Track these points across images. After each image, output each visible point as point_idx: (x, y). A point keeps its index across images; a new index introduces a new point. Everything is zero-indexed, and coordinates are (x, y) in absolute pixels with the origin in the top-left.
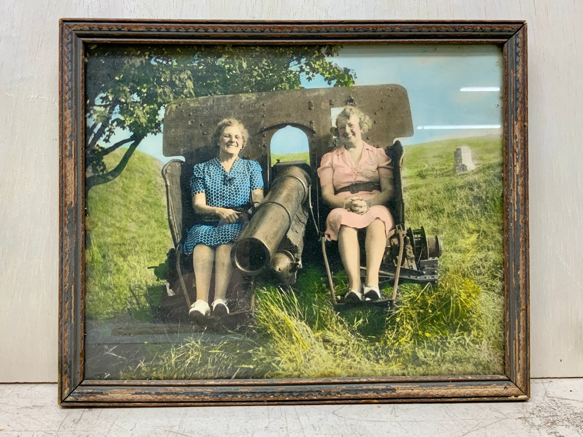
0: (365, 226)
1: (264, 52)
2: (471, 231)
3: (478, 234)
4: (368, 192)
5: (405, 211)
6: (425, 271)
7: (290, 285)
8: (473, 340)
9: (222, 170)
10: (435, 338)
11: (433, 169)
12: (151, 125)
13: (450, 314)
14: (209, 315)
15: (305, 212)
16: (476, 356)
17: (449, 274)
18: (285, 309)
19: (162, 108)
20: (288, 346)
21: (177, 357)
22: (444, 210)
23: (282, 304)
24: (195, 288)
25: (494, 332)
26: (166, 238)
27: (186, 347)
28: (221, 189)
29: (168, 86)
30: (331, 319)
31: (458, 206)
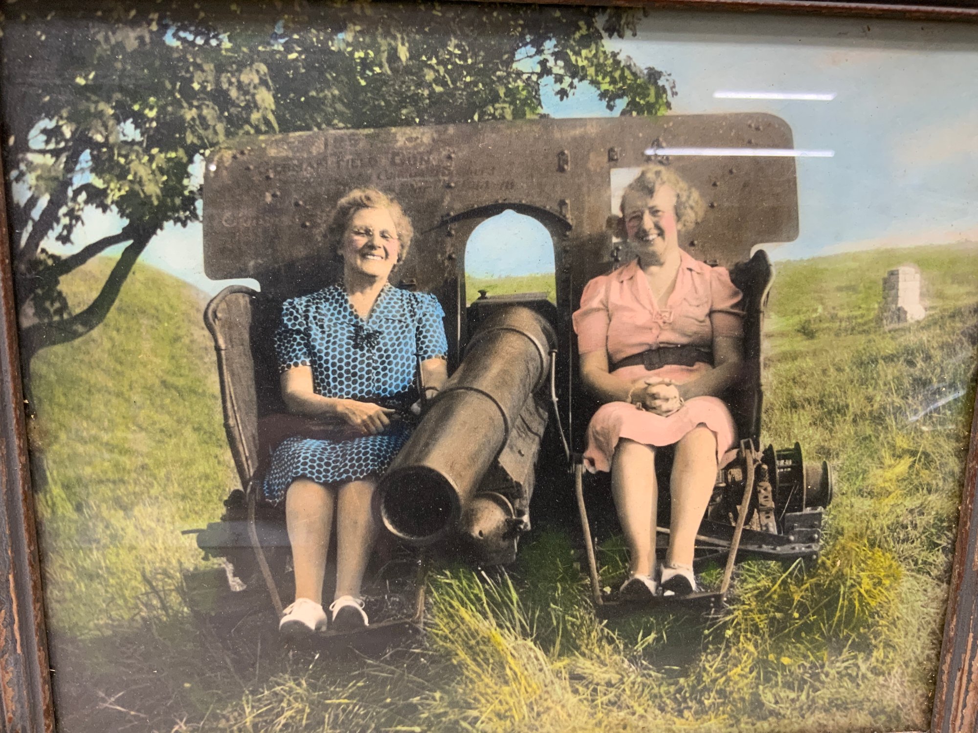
0: (673, 442)
1: (454, 19)
2: (898, 452)
3: (912, 459)
4: (684, 367)
5: (763, 410)
6: (793, 535)
7: (503, 565)
8: (875, 667)
9: (351, 313)
10: (799, 667)
11: (834, 318)
12: (173, 201)
13: (836, 619)
14: (324, 629)
15: (541, 411)
16: (876, 697)
17: (843, 541)
18: (490, 614)
19: (197, 158)
20: (496, 688)
21: (256, 712)
22: (847, 406)
23: (485, 605)
24: (292, 573)
25: (918, 652)
26: (220, 468)
27: (276, 694)
28: (348, 357)
29: (211, 104)
30: (589, 634)
31: (878, 398)
